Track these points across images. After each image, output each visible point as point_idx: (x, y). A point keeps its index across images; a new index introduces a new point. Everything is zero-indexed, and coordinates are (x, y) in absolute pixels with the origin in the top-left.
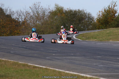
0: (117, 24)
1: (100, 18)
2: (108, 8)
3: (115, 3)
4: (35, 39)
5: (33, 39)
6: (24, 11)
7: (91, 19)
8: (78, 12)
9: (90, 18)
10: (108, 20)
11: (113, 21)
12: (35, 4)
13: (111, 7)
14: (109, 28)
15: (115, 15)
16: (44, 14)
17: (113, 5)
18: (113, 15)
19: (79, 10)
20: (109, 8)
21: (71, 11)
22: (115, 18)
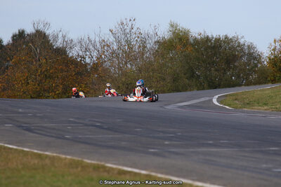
1: (275, 57)
6: (97, 40)
7: (255, 58)
8: (224, 42)
9: (253, 56)
12: (122, 24)
16: (145, 47)
19: (226, 37)
21: (207, 39)
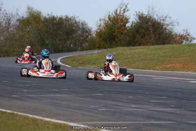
0: (129, 41)
1: (101, 31)
2: (114, 14)
3: (126, 6)
4: (50, 71)
5: (45, 71)
7: (87, 32)
8: (65, 20)
9: (85, 31)
10: (114, 34)
11: (122, 35)
13: (120, 13)
14: (116, 47)
15: (125, 26)
16: (9, 23)
17: (122, 10)
18: (123, 25)
19: (67, 17)
20: (116, 14)
21: (54, 18)
22: (125, 31)
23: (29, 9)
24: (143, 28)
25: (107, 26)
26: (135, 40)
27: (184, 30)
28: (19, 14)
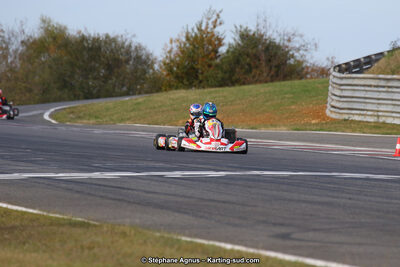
0: (223, 79)
1: (172, 61)
2: (196, 30)
3: (218, 15)
9: (142, 61)
10: (196, 67)
11: (212, 69)
13: (207, 28)
15: (217, 52)
17: (210, 22)
18: (213, 51)
19: (107, 36)
20: (199, 29)
22: (218, 61)
23: (44, 21)
24: (248, 55)
25: (183, 52)
26: (234, 78)
27: (328, 59)
28: (26, 31)
